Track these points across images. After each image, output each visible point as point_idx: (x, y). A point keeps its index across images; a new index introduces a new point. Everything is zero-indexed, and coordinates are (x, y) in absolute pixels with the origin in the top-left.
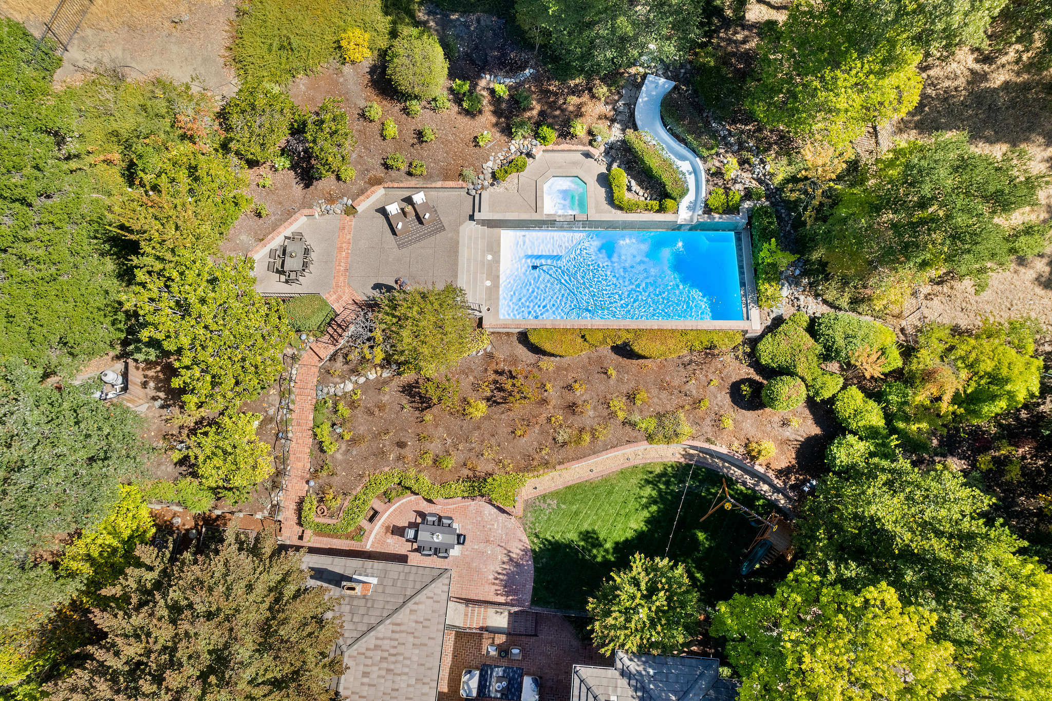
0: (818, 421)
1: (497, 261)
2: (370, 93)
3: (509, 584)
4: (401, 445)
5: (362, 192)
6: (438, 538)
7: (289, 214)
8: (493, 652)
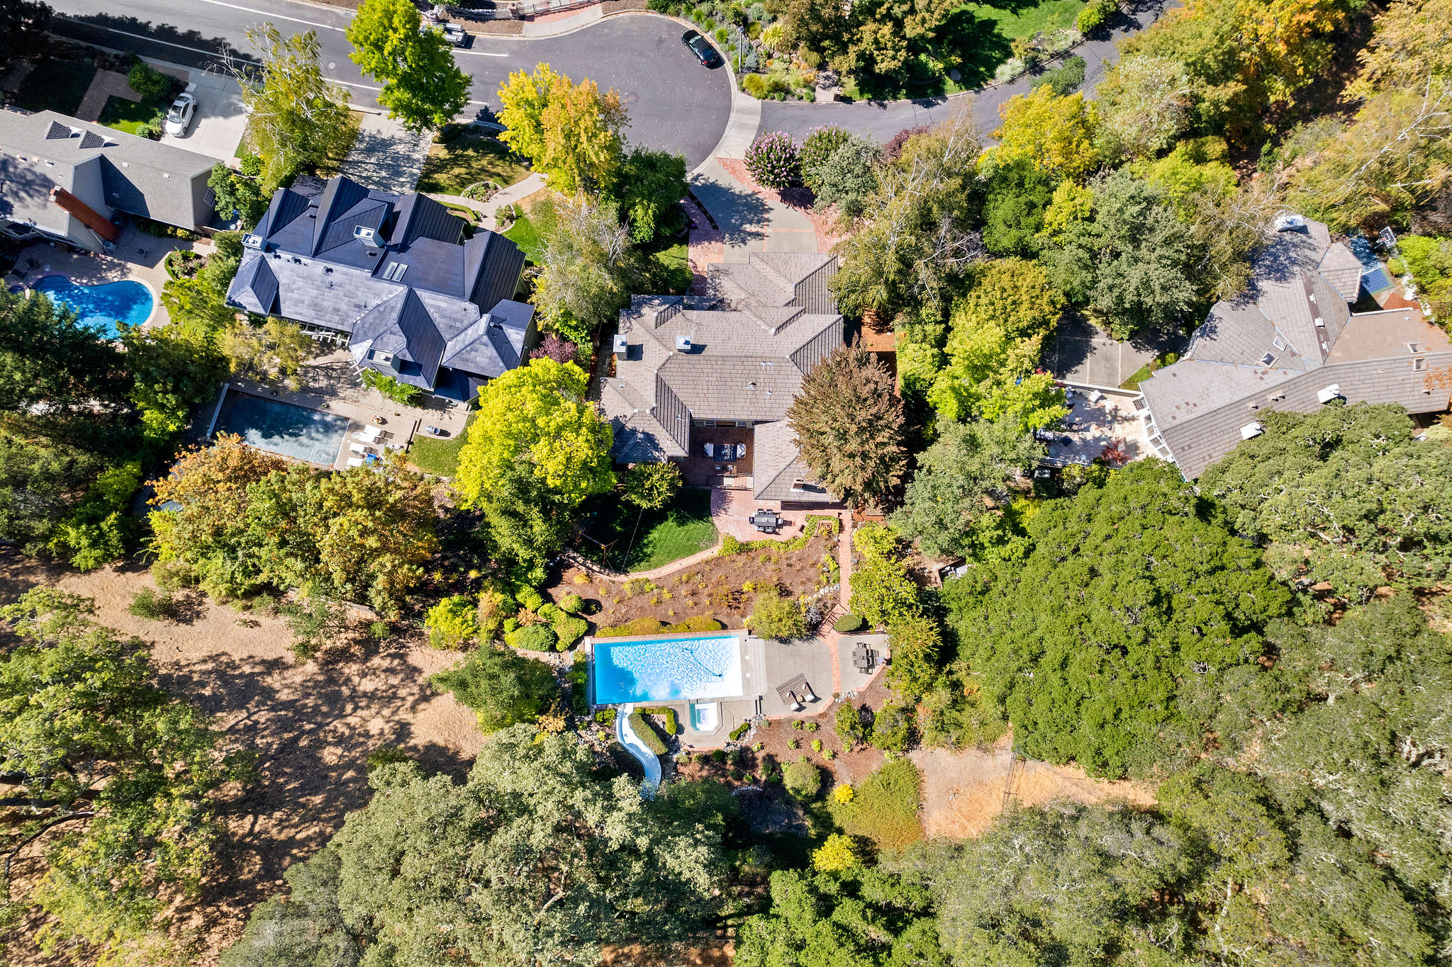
0: (550, 595)
1: (744, 673)
2: (833, 769)
3: (724, 498)
4: (789, 565)
5: (830, 707)
6: (764, 520)
7: (871, 687)
8: (730, 467)
